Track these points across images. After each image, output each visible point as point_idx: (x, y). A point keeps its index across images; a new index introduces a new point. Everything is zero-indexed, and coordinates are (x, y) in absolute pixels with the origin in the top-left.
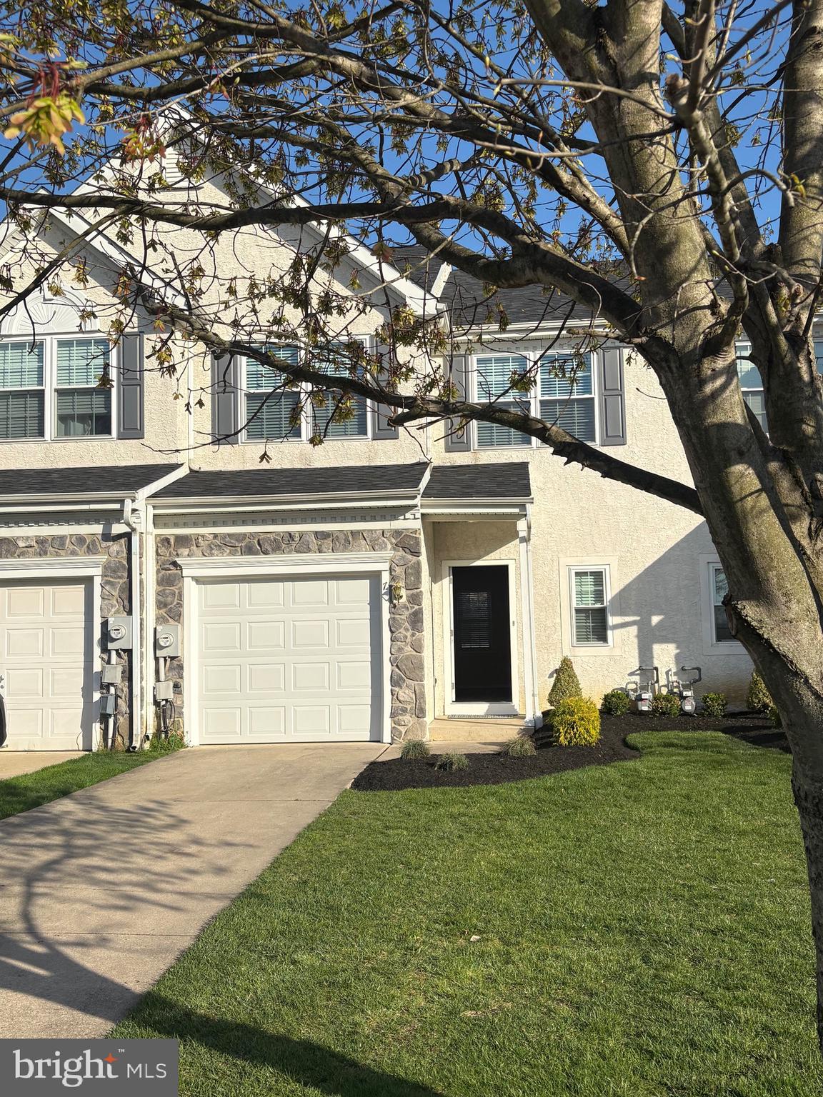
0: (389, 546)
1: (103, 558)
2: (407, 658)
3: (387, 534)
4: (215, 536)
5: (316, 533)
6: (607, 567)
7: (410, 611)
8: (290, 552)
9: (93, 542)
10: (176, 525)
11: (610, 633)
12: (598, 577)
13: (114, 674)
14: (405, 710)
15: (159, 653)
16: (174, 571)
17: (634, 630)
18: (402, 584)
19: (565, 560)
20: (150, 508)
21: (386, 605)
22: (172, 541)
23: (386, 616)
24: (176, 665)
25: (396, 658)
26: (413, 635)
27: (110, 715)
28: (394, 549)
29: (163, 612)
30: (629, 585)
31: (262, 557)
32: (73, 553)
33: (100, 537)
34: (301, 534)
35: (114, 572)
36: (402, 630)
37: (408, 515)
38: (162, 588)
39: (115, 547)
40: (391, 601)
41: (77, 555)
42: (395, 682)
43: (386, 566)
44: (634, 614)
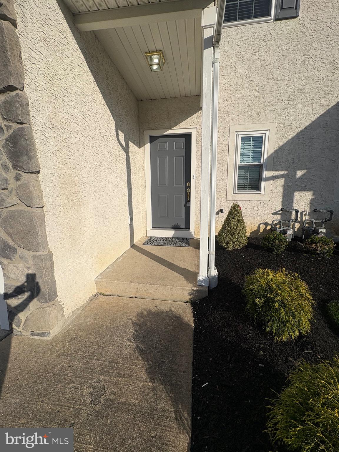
6: (267, 132)
11: (263, 183)
12: (258, 141)
17: (282, 181)
19: (234, 128)
30: (283, 146)
44: (282, 170)
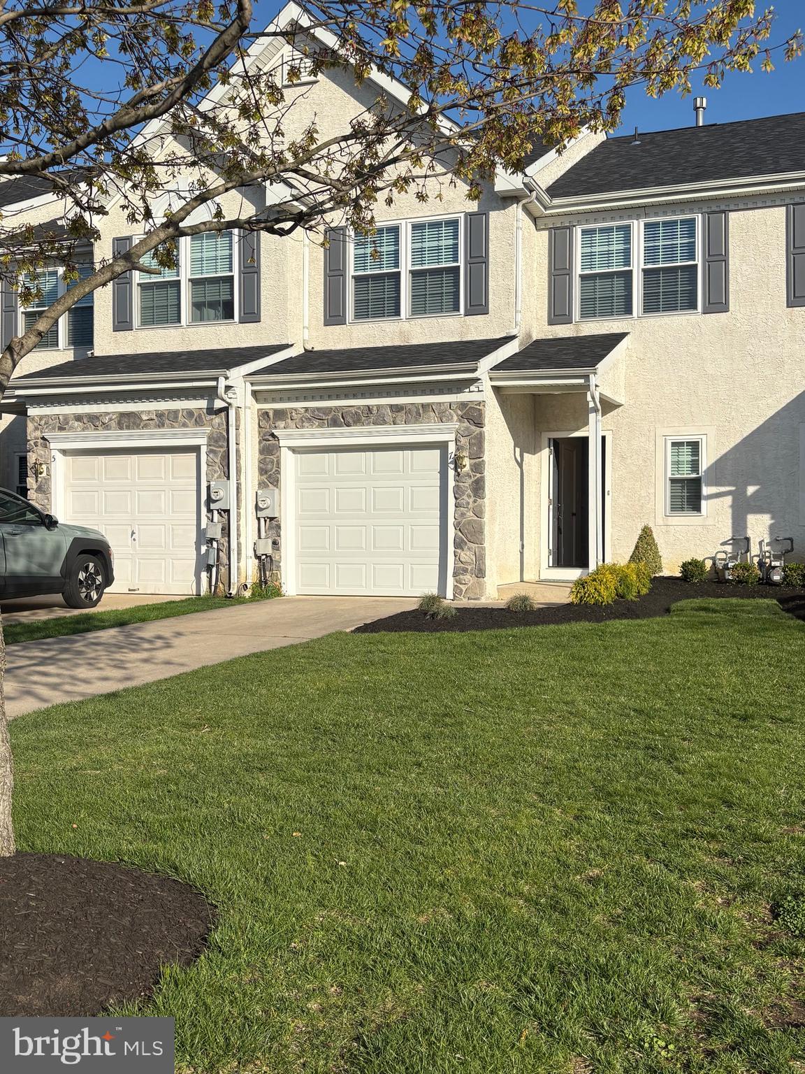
0: (455, 418)
1: (208, 430)
2: (469, 522)
3: (454, 406)
4: (307, 409)
5: (391, 406)
6: (704, 437)
7: (473, 479)
8: (368, 424)
9: (200, 416)
10: (274, 401)
11: (703, 503)
12: (695, 446)
13: (216, 532)
14: (465, 571)
15: (260, 514)
16: (273, 442)
17: (728, 500)
18: (466, 453)
19: (661, 431)
20: (248, 384)
21: (451, 473)
22: (271, 414)
23: (451, 483)
24: (273, 524)
25: (459, 523)
26: (475, 501)
27: (213, 566)
28: (460, 421)
29: (264, 477)
30: (726, 455)
31: (345, 429)
32: (184, 425)
33: (205, 411)
34: (378, 407)
35: (216, 441)
36: (465, 497)
37: (472, 388)
38: (263, 457)
39: (217, 420)
40: (456, 470)
41: (187, 427)
42: (459, 545)
43: (452, 437)
44: (729, 485)
